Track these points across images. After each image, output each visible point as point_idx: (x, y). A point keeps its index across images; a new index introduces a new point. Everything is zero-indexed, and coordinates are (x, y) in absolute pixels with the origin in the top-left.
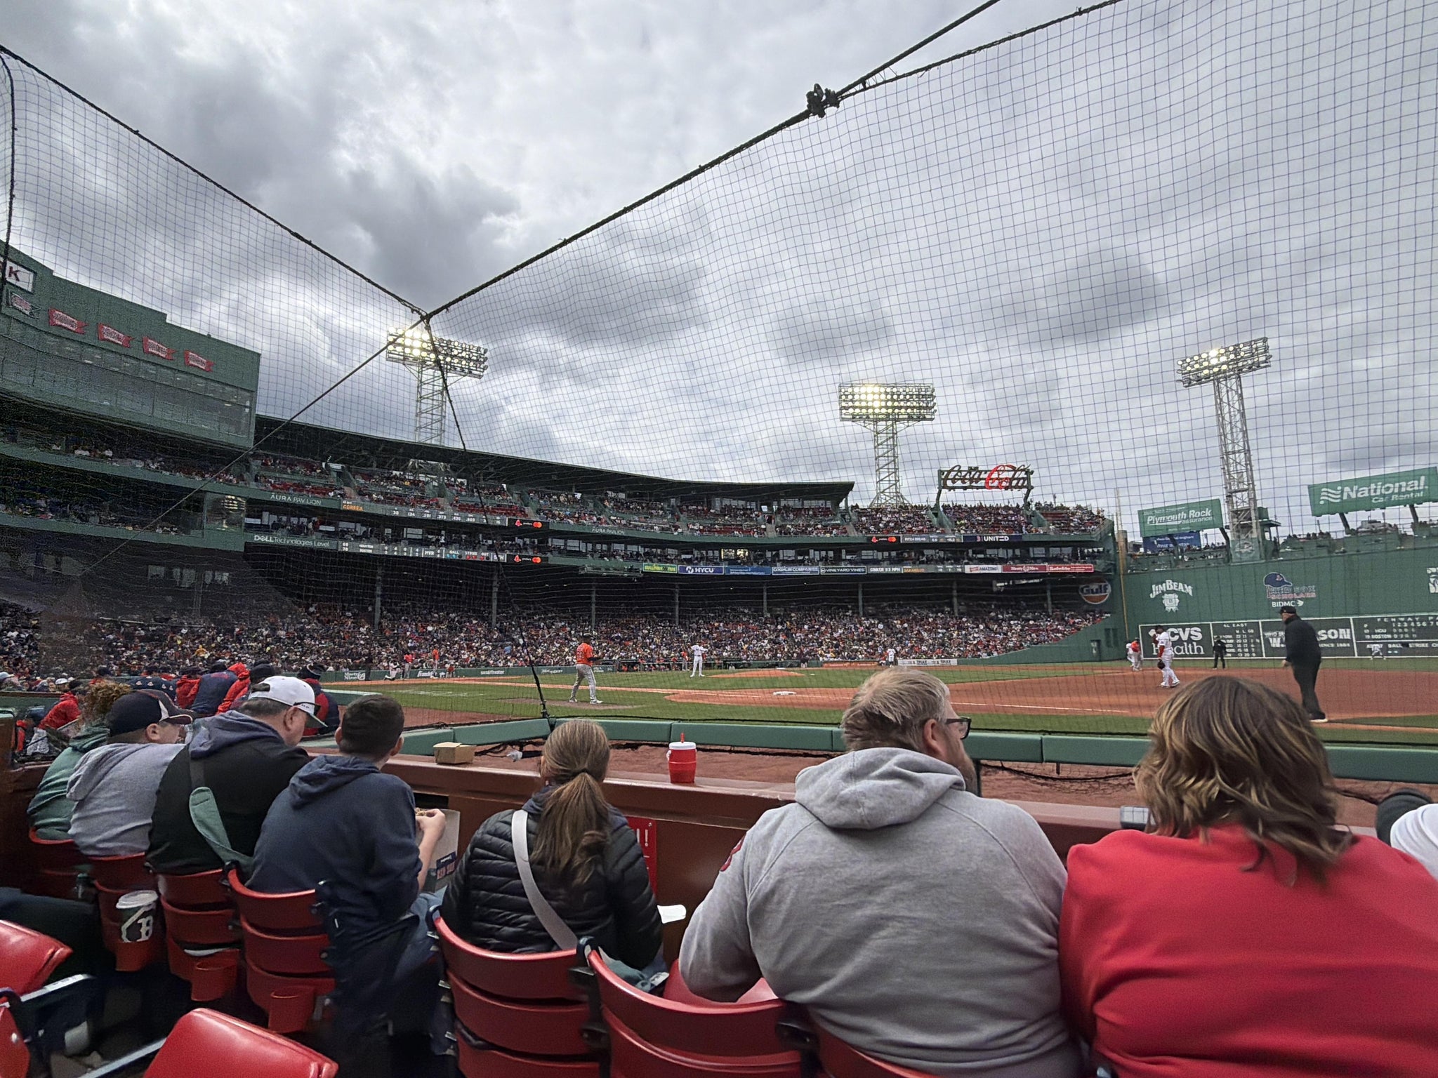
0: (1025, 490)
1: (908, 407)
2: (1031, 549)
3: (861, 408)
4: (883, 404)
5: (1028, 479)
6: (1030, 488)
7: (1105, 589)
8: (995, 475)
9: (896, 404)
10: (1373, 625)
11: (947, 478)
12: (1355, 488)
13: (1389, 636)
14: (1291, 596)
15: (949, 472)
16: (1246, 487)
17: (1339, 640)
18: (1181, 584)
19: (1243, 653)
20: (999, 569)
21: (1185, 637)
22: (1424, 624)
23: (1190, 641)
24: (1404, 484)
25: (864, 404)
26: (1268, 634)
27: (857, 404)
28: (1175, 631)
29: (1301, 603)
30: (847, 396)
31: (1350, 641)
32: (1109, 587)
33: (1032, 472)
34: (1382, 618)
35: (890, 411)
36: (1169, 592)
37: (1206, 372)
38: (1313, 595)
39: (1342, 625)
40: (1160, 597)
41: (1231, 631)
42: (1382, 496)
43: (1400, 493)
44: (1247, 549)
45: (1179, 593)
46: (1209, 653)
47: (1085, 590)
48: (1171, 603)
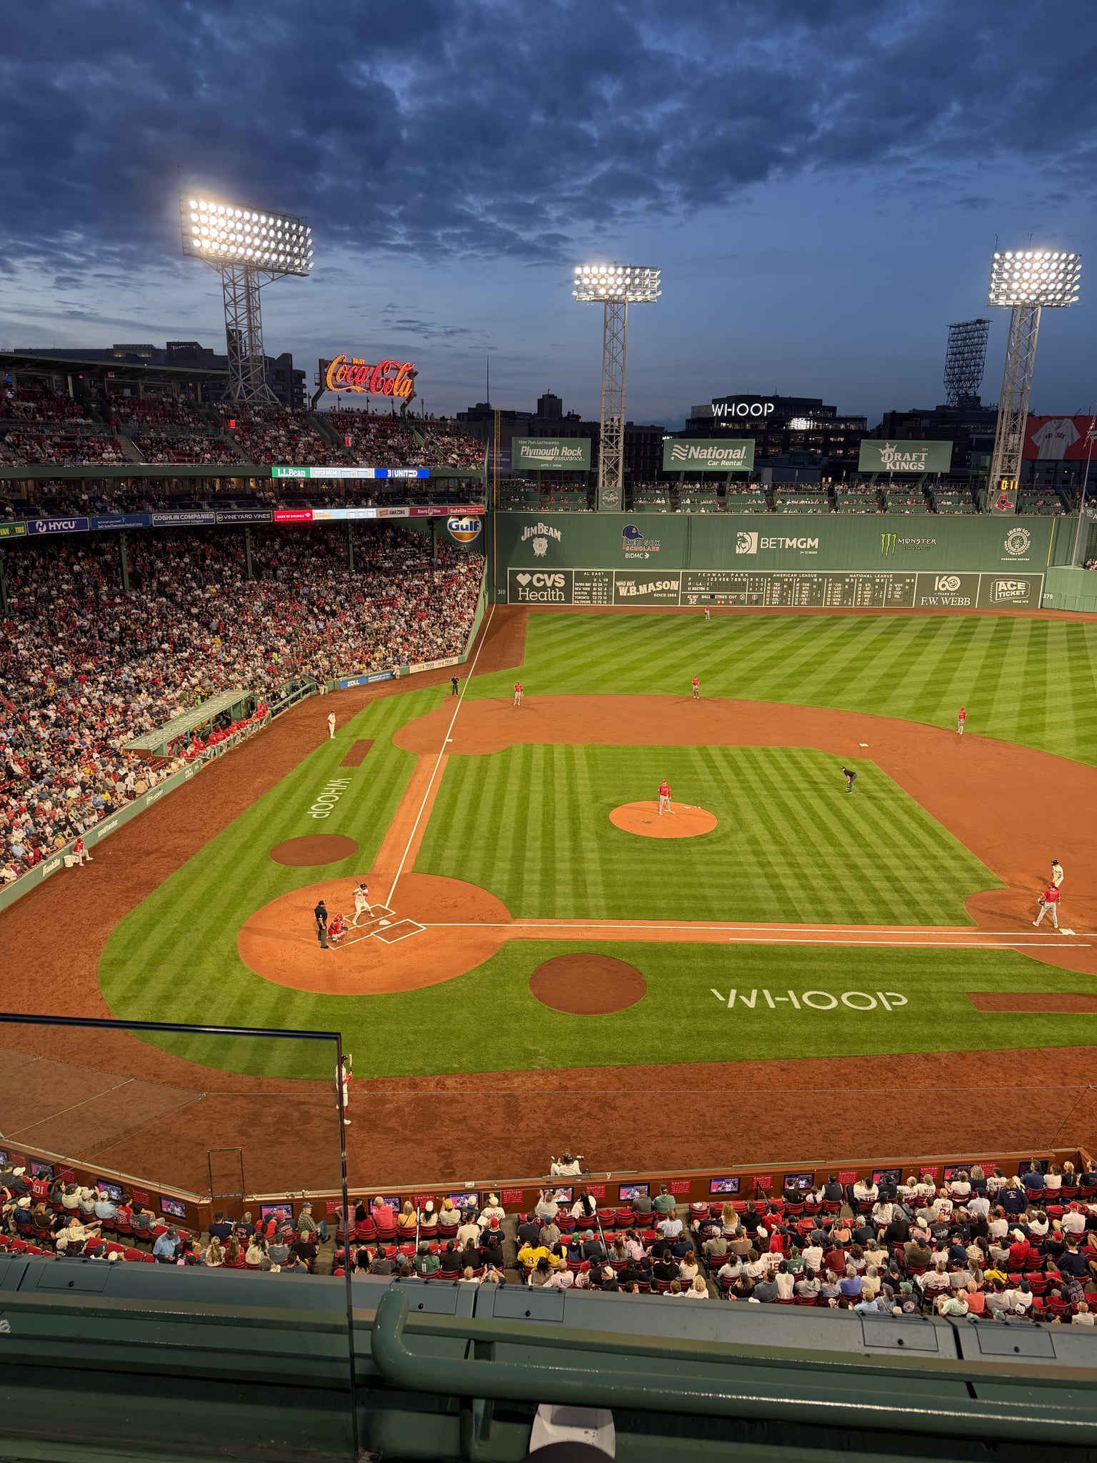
5: (410, 384)
6: (411, 394)
7: (476, 526)
10: (697, 579)
11: (328, 372)
12: (699, 448)
13: (704, 588)
14: (641, 549)
15: (333, 366)
16: (617, 432)
17: (670, 591)
18: (551, 529)
19: (597, 600)
20: (406, 512)
21: (549, 584)
22: (727, 579)
23: (553, 587)
24: (731, 451)
26: (618, 584)
28: (541, 577)
29: (647, 556)
31: (676, 592)
32: (480, 524)
33: (416, 373)
34: (702, 573)
36: (539, 536)
37: (603, 291)
38: (658, 549)
39: (674, 577)
40: (530, 540)
41: (589, 579)
42: (715, 459)
43: (727, 460)
44: (612, 498)
45: (549, 538)
46: (569, 600)
47: (454, 526)
48: (540, 547)
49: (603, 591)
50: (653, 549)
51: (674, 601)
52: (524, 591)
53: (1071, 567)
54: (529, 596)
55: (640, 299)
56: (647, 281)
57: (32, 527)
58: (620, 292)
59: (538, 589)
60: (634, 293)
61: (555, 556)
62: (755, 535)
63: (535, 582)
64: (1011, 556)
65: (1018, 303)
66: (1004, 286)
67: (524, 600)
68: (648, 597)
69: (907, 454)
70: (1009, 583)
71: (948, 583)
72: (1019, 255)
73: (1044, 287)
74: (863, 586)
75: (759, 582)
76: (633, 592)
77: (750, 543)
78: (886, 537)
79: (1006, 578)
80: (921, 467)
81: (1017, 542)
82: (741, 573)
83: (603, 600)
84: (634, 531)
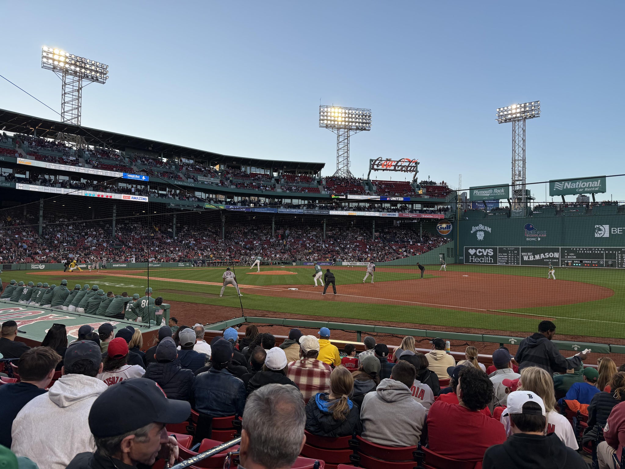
0: (415, 173)
1: (356, 122)
2: (414, 205)
3: (331, 121)
4: (343, 119)
5: (416, 166)
6: (417, 172)
7: (449, 227)
8: (399, 164)
9: (350, 120)
10: (570, 251)
11: (374, 164)
12: (570, 183)
13: (575, 257)
14: (537, 235)
15: (376, 161)
16: (521, 179)
17: (554, 258)
18: (486, 227)
19: (511, 262)
20: (397, 215)
21: (485, 254)
22: (590, 252)
23: (487, 256)
24: (591, 183)
25: (333, 119)
26: (523, 254)
27: (329, 118)
28: (481, 250)
29: (539, 239)
30: (324, 113)
31: (558, 259)
32: (452, 227)
33: (419, 163)
34: (573, 248)
35: (347, 124)
36: (480, 231)
37: (510, 116)
38: (545, 235)
39: (557, 250)
41: (507, 251)
42: (581, 188)
43: (589, 187)
44: (518, 211)
45: (485, 231)
46: (495, 262)
47: (439, 227)
48: (480, 236)
49: (514, 258)
50: (543, 235)
51: (557, 264)
52: (472, 257)
54: (475, 260)
59: (479, 257)
61: (488, 241)
62: (607, 227)
63: (478, 254)
67: (472, 262)
68: (541, 262)
75: (613, 254)
76: (531, 258)
77: (605, 231)
82: (599, 249)
83: (514, 263)
84: (531, 227)
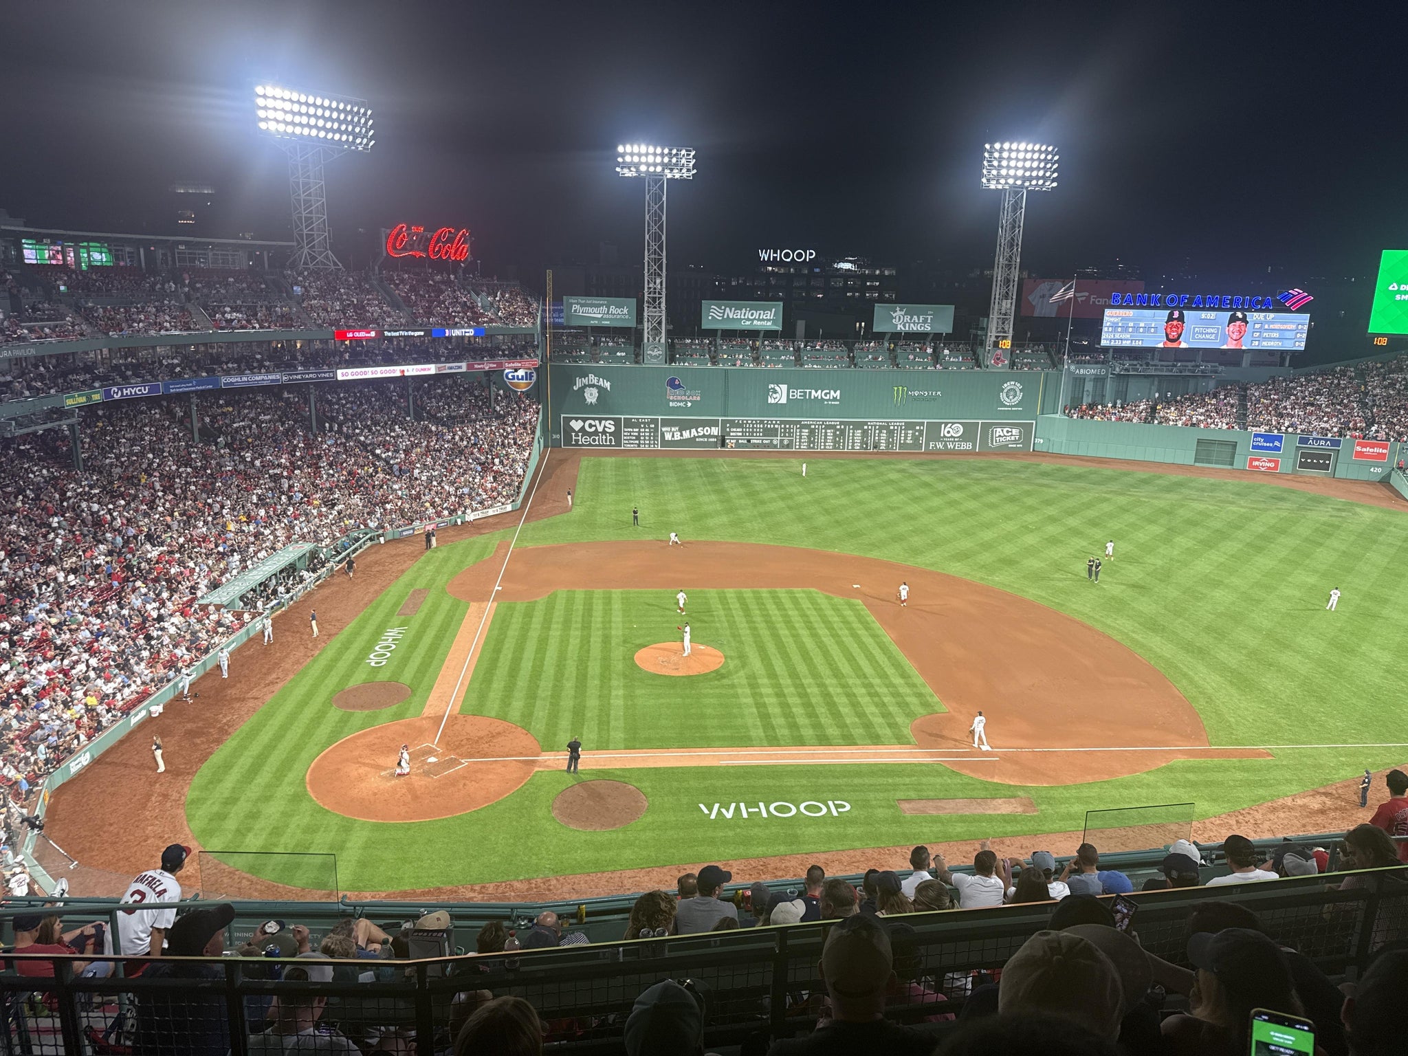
7: (531, 377)
10: (734, 424)
13: (741, 434)
14: (684, 398)
17: (710, 436)
18: (601, 379)
19: (645, 444)
20: (464, 367)
21: (600, 429)
23: (604, 432)
24: (762, 312)
26: (664, 429)
28: (593, 423)
29: (689, 404)
31: (716, 437)
32: (535, 375)
34: (738, 421)
36: (590, 386)
37: (643, 168)
38: (699, 398)
39: (714, 423)
40: (582, 389)
41: (637, 425)
42: (748, 319)
43: (759, 320)
44: (656, 353)
45: (599, 388)
46: (618, 444)
47: (510, 376)
48: (591, 396)
49: (650, 436)
50: (695, 398)
51: (714, 444)
52: (577, 435)
53: (1057, 416)
54: (582, 440)
55: (677, 176)
56: (684, 161)
57: (108, 393)
58: (659, 169)
59: (590, 434)
60: (672, 170)
61: (605, 405)
62: (784, 387)
63: (587, 428)
64: (1006, 406)
65: (1007, 187)
66: (994, 172)
67: (577, 444)
68: (691, 442)
69: (915, 317)
70: (1005, 430)
71: (952, 430)
72: (1006, 146)
73: (1027, 174)
74: (880, 432)
75: (790, 428)
76: (677, 437)
77: (781, 394)
78: (898, 390)
79: (1002, 425)
80: (928, 328)
81: (1011, 394)
82: (773, 421)
83: (649, 444)
84: (677, 383)
